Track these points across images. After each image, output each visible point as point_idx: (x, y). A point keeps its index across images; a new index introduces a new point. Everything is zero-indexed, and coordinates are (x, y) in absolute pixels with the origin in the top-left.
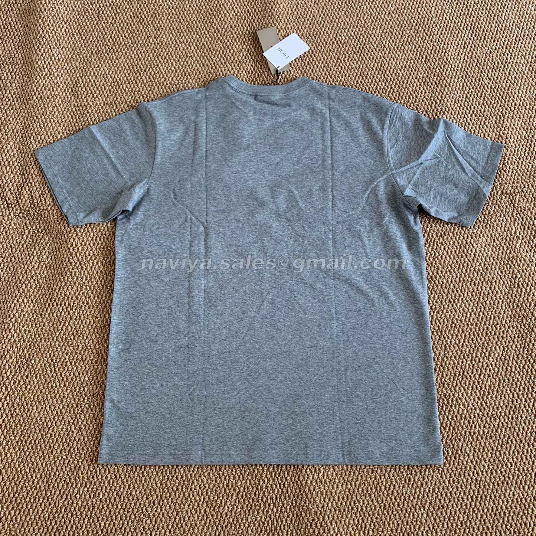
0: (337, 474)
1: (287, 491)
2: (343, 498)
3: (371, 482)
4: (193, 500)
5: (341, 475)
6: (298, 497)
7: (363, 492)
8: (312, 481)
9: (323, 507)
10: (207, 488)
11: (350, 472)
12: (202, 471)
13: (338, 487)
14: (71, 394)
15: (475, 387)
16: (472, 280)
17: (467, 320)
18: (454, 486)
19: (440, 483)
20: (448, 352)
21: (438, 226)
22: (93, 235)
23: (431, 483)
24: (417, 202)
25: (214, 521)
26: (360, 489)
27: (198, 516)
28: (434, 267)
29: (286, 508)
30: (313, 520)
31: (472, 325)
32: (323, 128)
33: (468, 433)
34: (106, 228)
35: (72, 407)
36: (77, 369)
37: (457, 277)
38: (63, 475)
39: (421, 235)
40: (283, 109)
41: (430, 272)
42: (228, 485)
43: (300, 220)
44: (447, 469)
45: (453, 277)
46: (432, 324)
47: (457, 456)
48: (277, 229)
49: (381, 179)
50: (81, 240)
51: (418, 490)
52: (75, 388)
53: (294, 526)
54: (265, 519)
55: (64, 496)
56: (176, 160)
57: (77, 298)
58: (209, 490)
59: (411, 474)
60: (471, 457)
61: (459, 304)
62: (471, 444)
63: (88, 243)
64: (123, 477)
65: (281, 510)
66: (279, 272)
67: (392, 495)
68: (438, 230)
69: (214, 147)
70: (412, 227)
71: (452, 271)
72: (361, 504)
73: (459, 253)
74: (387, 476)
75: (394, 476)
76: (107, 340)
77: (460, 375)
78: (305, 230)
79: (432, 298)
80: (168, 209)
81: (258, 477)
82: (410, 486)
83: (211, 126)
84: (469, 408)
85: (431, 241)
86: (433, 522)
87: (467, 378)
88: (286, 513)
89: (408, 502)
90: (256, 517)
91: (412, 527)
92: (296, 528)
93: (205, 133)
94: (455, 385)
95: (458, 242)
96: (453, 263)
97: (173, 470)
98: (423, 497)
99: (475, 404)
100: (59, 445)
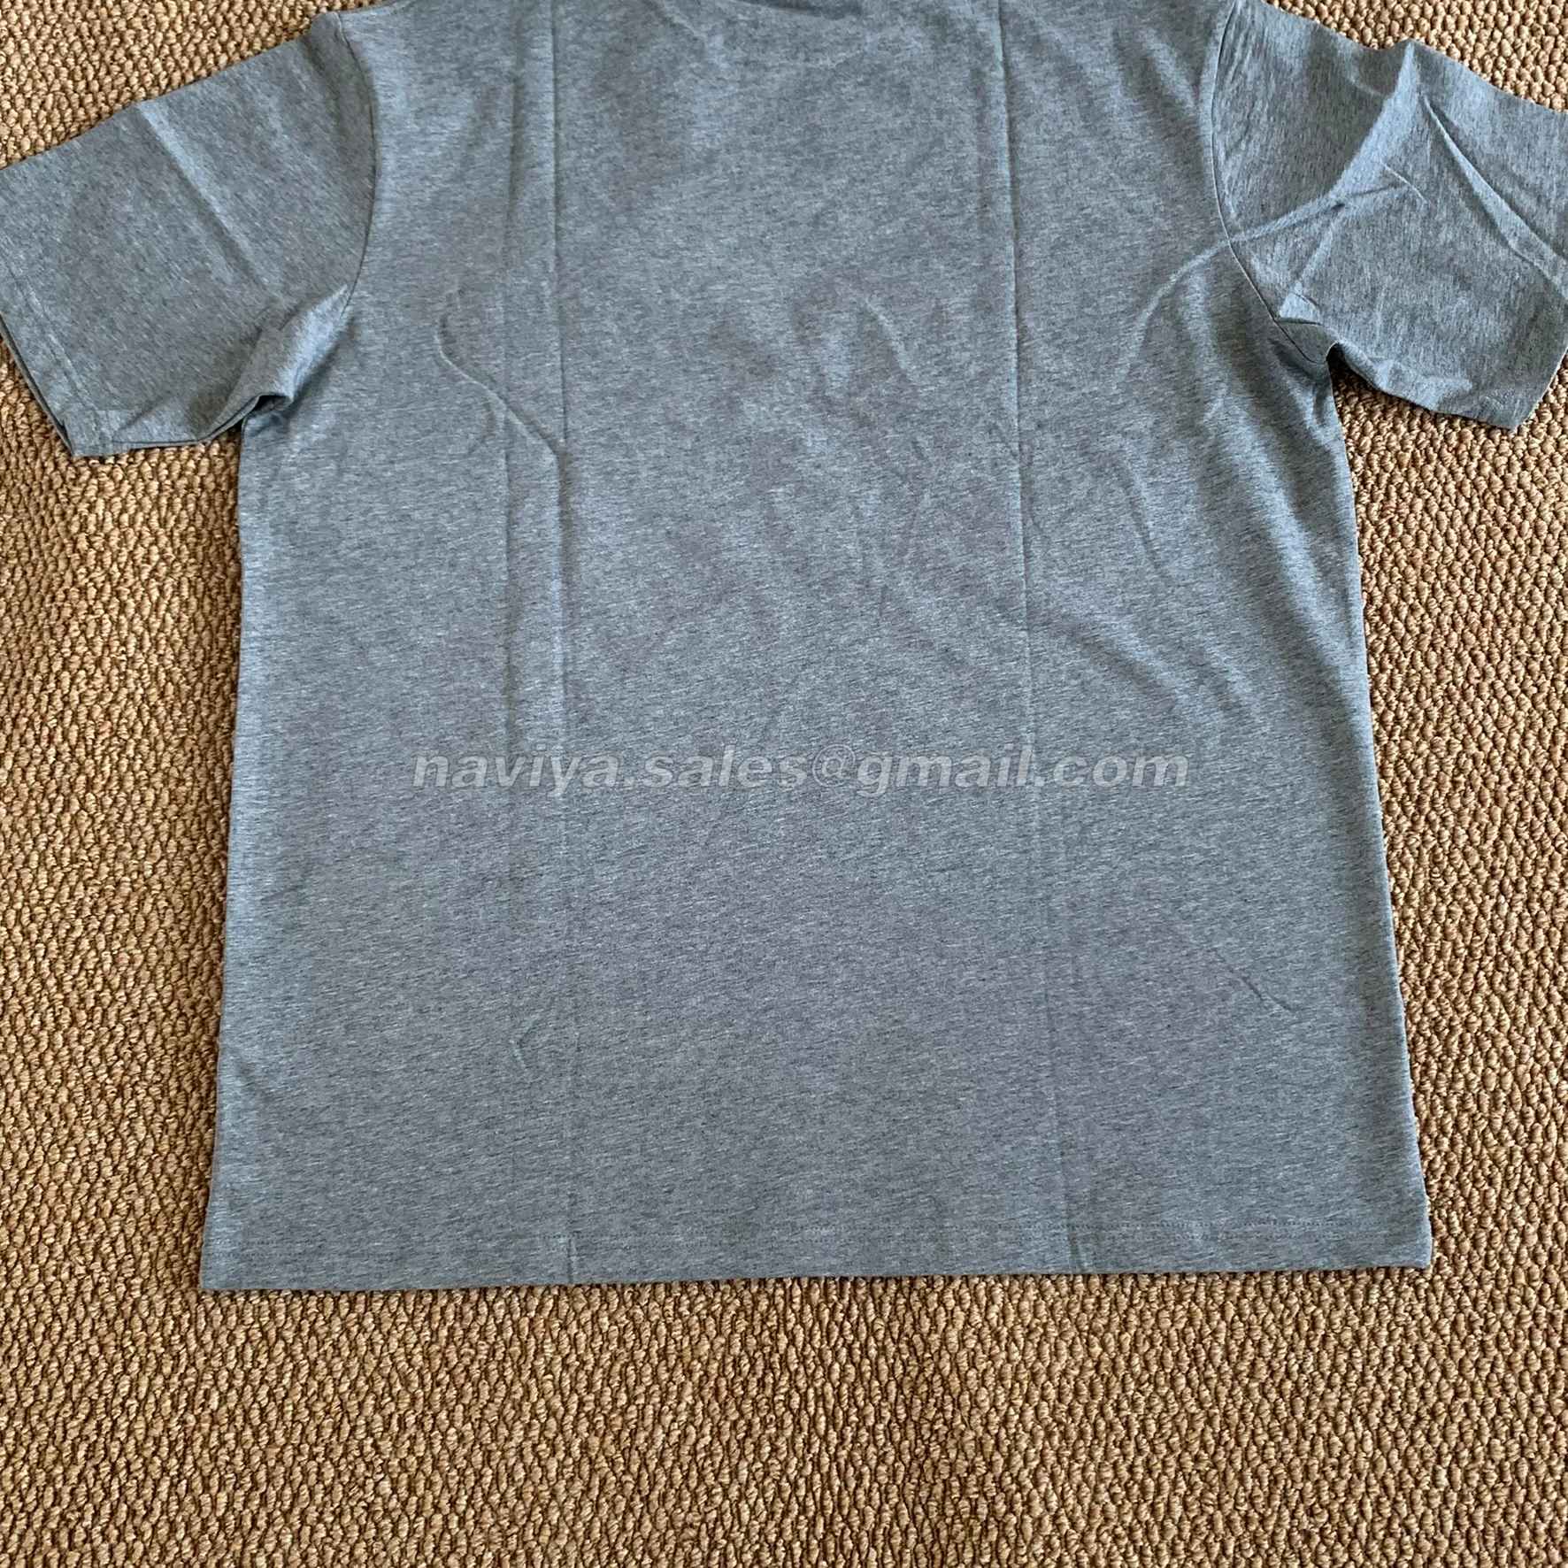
0: (1051, 1308)
1: (876, 1373)
2: (1076, 1392)
3: (1174, 1334)
4: (542, 1411)
5: (1068, 1310)
6: (914, 1390)
7: (1146, 1368)
8: (963, 1333)
9: (1004, 1422)
10: (589, 1367)
11: (1099, 1299)
12: (572, 1307)
13: (1056, 1354)
14: (96, 1050)
15: (1541, 995)
16: (1527, 619)
17: (1510, 759)
18: (1473, 1341)
19: (1421, 1332)
20: (1444, 874)
21: (1403, 429)
22: (160, 489)
23: (1391, 1333)
24: (1325, 338)
25: (619, 1480)
26: (1136, 1360)
27: (561, 1465)
28: (1391, 576)
29: (872, 1431)
30: (971, 1469)
31: (1530, 776)
32: (978, 87)
33: (1518, 1155)
34: (205, 462)
35: (102, 1095)
36: (114, 963)
37: (1473, 608)
38: (79, 1331)
39: (1341, 461)
40: (832, 24)
41: (1377, 592)
42: (663, 1354)
43: (902, 418)
44: (1448, 1284)
45: (1457, 607)
46: (1384, 777)
47: (1483, 1235)
48: (822, 454)
49: (1195, 263)
50: (117, 507)
51: (1343, 1357)
52: (111, 1030)
53: (901, 1494)
54: (800, 1470)
55: (84, 1408)
56: (448, 214)
57: (108, 714)
58: (598, 1375)
59: (1319, 1305)
60: (1534, 1239)
61: (1480, 705)
62: (1532, 1193)
63: (140, 517)
64: (289, 1335)
65: (855, 1439)
66: (831, 606)
67: (1251, 1376)
68: (1402, 443)
69: (586, 164)
70: (1308, 434)
71: (1455, 587)
72: (1141, 1410)
73: (1480, 522)
74: (1231, 1311)
75: (1255, 1311)
76: (219, 859)
77: (1487, 952)
78: (921, 457)
79: (1383, 686)
80: (426, 391)
81: (772, 1322)
82: (1315, 1344)
83: (573, 92)
84: (1522, 1068)
85: (1378, 482)
86: (1399, 1467)
87: (1512, 965)
88: (872, 1449)
89: (1308, 1402)
90: (765, 1464)
91: (1325, 1486)
92: (910, 1498)
93: (551, 117)
94: (1469, 986)
95: (1475, 486)
96: (1458, 559)
97: (467, 1308)
98: (1363, 1381)
99: (1543, 1053)
100: (59, 1230)
